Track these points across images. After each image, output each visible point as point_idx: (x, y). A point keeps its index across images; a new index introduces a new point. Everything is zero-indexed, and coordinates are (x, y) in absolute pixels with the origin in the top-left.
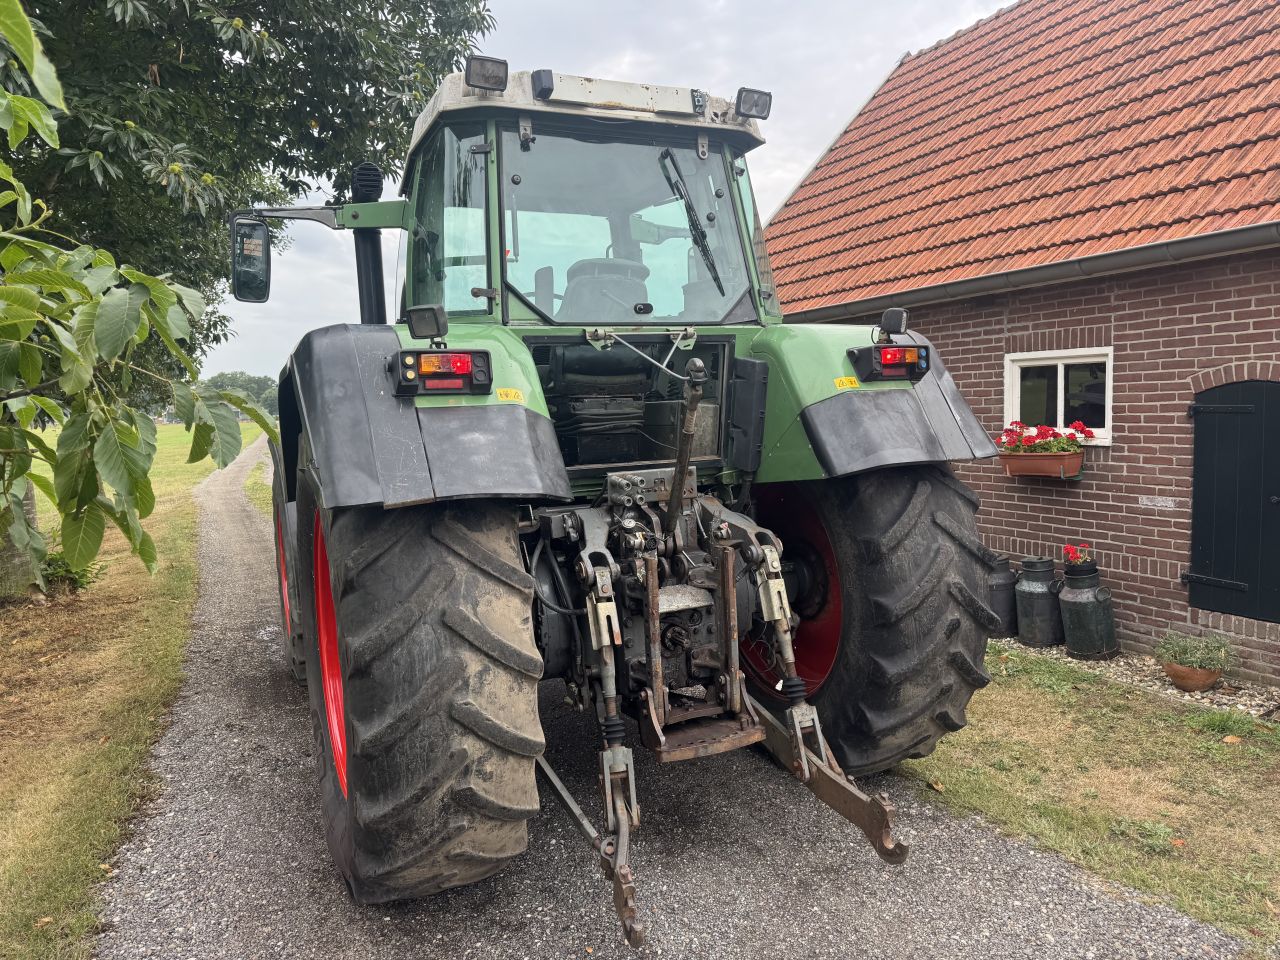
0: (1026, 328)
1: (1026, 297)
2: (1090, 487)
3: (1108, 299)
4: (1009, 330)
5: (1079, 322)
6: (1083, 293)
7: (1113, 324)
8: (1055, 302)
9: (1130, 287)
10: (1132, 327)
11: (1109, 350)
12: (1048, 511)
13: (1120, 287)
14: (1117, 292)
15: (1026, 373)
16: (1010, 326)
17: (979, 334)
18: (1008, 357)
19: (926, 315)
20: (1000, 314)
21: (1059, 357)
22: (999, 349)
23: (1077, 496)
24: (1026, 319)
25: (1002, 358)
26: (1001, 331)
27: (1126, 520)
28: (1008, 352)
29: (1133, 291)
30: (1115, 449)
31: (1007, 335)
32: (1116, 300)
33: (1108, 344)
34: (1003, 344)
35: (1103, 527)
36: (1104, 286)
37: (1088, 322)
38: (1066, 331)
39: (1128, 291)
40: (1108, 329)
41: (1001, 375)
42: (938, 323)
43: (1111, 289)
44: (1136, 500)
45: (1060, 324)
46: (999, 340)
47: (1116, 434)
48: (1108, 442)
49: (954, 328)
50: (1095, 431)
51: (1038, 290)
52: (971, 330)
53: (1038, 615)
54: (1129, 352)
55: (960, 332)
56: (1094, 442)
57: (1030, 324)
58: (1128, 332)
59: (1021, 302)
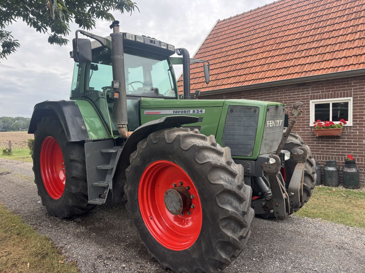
0: (319, 92)
1: (319, 83)
2: (345, 138)
3: (351, 83)
4: (312, 93)
5: (340, 90)
6: (341, 82)
7: (353, 91)
8: (330, 84)
9: (359, 80)
10: (359, 91)
11: (351, 98)
12: (328, 146)
13: (355, 80)
14: (354, 81)
15: (317, 106)
16: (312, 92)
17: (300, 94)
18: (311, 101)
19: (278, 89)
20: (308, 88)
21: (331, 101)
22: (308, 99)
23: (340, 141)
24: (318, 90)
25: (309, 101)
26: (309, 93)
27: (358, 147)
28: (311, 99)
29: (360, 81)
30: (353, 127)
31: (311, 94)
32: (353, 84)
33: (351, 96)
34: (309, 97)
35: (350, 150)
36: (349, 80)
37: (343, 90)
38: (335, 93)
39: (358, 81)
40: (351, 92)
41: (309, 106)
42: (283, 91)
43: (352, 81)
44: (362, 141)
45: (332, 91)
46: (308, 96)
47: (354, 123)
48: (351, 125)
49: (289, 93)
50: (347, 122)
51: (323, 81)
52: (296, 93)
53: (334, 177)
54: (359, 98)
55: (292, 94)
56: (346, 125)
57: (320, 91)
58: (358, 93)
59: (316, 85)
